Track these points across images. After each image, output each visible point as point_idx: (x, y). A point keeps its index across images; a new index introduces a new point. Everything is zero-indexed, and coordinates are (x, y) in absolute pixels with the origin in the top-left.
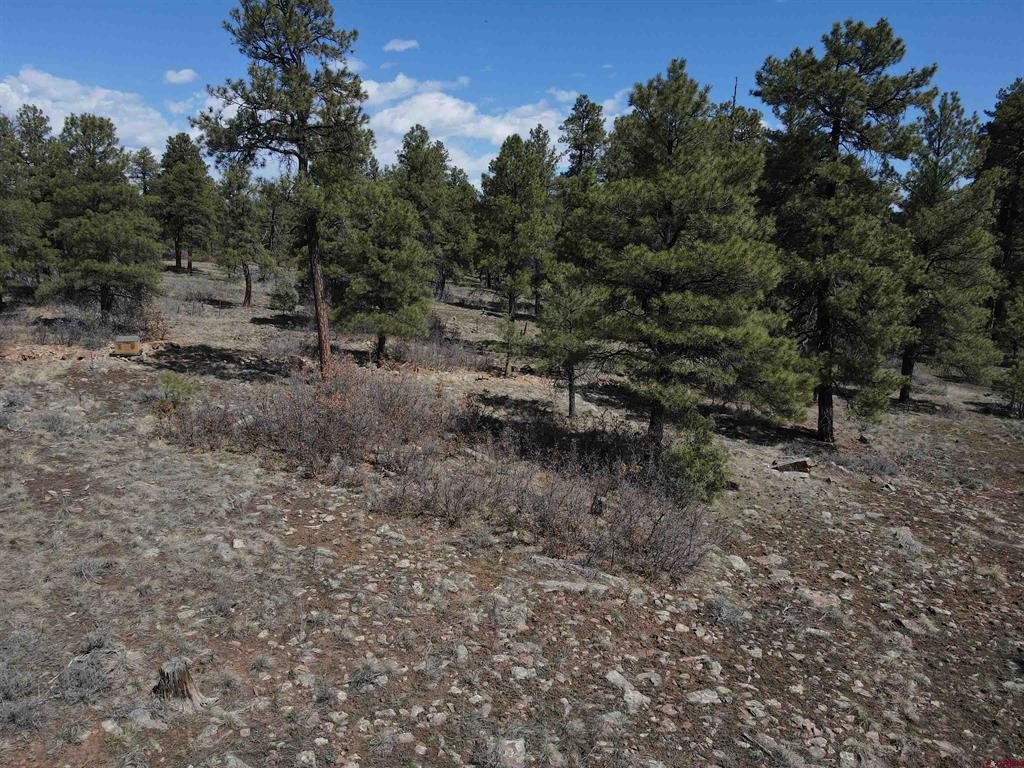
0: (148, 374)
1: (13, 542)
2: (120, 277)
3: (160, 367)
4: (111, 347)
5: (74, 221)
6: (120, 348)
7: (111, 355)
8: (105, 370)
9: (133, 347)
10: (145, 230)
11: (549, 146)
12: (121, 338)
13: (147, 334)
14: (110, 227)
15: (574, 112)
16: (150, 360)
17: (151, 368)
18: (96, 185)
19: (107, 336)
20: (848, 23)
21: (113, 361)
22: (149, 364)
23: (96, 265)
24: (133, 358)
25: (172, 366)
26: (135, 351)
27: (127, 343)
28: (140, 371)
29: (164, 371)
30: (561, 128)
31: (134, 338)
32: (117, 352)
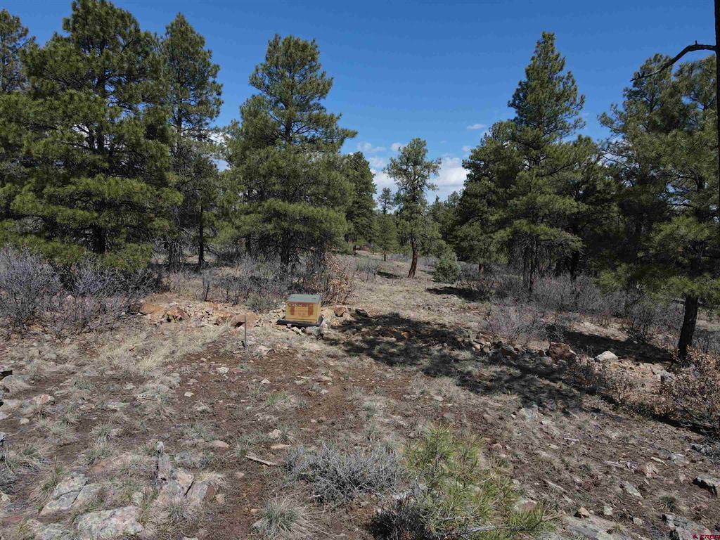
0: (331, 362)
3: (353, 350)
4: (281, 311)
6: (292, 312)
7: (280, 323)
8: (263, 349)
9: (311, 312)
12: (297, 297)
16: (333, 334)
17: (333, 349)
19: (280, 294)
21: (281, 333)
22: (334, 342)
24: (309, 329)
25: (368, 349)
26: (314, 318)
27: (304, 304)
28: (318, 355)
29: (358, 359)
31: (315, 298)
32: (289, 318)
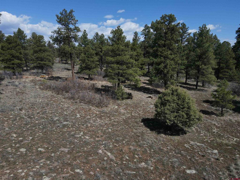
1: (11, 98)
2: (44, 64)
4: (40, 76)
5: (37, 54)
7: (40, 78)
8: (38, 80)
10: (49, 55)
11: (138, 36)
13: (48, 74)
14: (42, 55)
15: (144, 28)
16: (46, 78)
17: (46, 80)
18: (40, 48)
20: (165, 15)
23: (40, 62)
24: (44, 78)
25: (50, 79)
27: (43, 75)
28: (44, 80)
29: (48, 80)
30: (141, 32)
31: (45, 75)
